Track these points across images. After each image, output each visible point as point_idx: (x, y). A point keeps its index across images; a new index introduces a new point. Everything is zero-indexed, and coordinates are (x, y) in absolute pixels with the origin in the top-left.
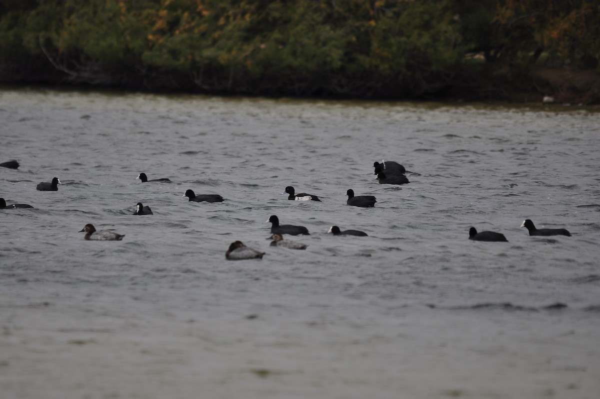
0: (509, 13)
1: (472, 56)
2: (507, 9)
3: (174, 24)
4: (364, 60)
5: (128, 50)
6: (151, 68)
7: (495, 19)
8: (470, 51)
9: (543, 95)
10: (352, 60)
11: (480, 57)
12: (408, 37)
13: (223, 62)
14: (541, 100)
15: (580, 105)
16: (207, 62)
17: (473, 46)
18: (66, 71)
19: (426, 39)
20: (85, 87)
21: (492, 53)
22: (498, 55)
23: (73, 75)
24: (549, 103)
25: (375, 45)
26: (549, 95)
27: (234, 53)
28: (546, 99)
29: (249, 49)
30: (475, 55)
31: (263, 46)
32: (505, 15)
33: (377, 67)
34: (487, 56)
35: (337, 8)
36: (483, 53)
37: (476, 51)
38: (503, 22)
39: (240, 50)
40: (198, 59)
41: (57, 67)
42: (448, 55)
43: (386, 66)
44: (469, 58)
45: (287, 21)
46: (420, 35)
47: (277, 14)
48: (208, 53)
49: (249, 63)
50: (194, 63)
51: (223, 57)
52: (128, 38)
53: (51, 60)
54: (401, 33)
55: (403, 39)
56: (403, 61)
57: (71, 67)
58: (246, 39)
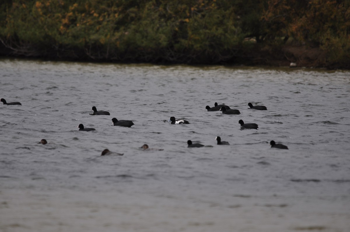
0: (270, 15)
1: (248, 39)
2: (269, 12)
3: (73, 21)
4: (184, 42)
5: (47, 36)
6: (61, 46)
7: (262, 17)
8: (247, 36)
9: (290, 62)
10: (177, 42)
11: (254, 40)
12: (210, 29)
13: (102, 42)
14: (289, 65)
15: (312, 68)
16: (93, 42)
17: (249, 34)
18: (12, 48)
19: (220, 31)
20: (23, 57)
21: (260, 37)
22: (264, 39)
23: (16, 50)
24: (293, 67)
25: (190, 33)
26: (294, 62)
27: (108, 36)
28: (292, 64)
29: (118, 34)
30: (250, 39)
31: (126, 33)
32: (268, 15)
33: (192, 46)
34: (257, 39)
35: (169, 12)
36: (255, 38)
37: (251, 36)
38: (267, 20)
39: (113, 35)
40: (88, 40)
41: (6, 46)
42: (234, 39)
43: (198, 45)
44: (247, 40)
45: (140, 19)
46: (217, 29)
47: (133, 15)
48: (93, 37)
49: (118, 43)
50: (86, 43)
51: (103, 40)
52: (47, 30)
53: (3, 42)
54: (206, 27)
55: (207, 31)
56: (207, 43)
57: (14, 46)
58: (117, 29)
